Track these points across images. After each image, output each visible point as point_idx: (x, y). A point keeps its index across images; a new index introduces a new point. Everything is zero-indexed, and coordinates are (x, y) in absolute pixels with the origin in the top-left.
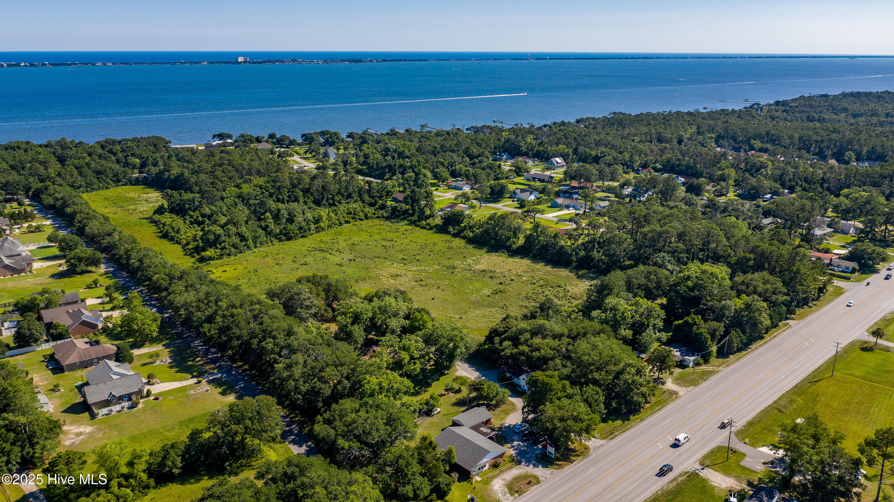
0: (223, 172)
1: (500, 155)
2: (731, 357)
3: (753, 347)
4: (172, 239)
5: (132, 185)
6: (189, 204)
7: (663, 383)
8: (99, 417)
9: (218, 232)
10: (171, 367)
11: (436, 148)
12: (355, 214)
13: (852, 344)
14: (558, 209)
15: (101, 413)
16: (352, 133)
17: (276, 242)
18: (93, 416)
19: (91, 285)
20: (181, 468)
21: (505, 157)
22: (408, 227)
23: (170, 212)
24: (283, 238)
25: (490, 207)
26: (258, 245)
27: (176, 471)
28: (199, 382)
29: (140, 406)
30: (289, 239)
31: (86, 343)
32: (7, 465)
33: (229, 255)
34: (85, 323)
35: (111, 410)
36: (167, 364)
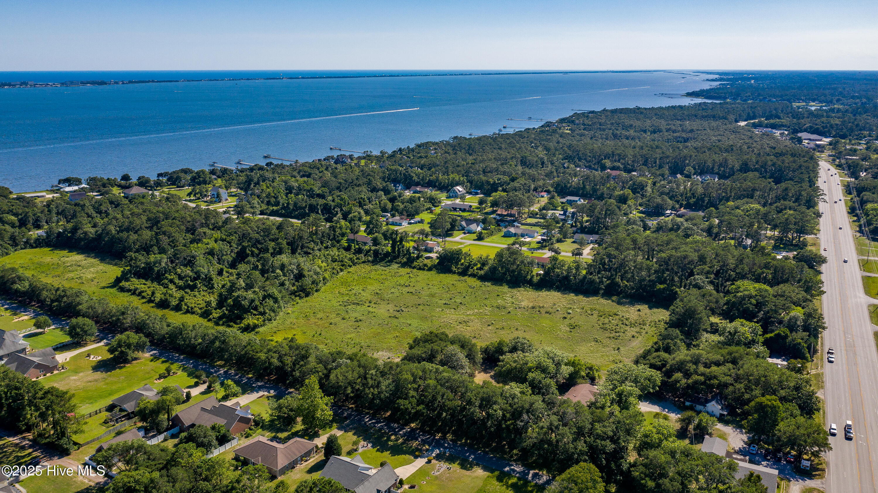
6: (158, 267)
10: (381, 451)
12: (341, 261)
17: (298, 300)
19: (164, 374)
21: (400, 188)
24: (302, 294)
25: (452, 242)
28: (429, 462)
30: (307, 295)
33: (271, 320)
34: (241, 419)
36: (372, 449)
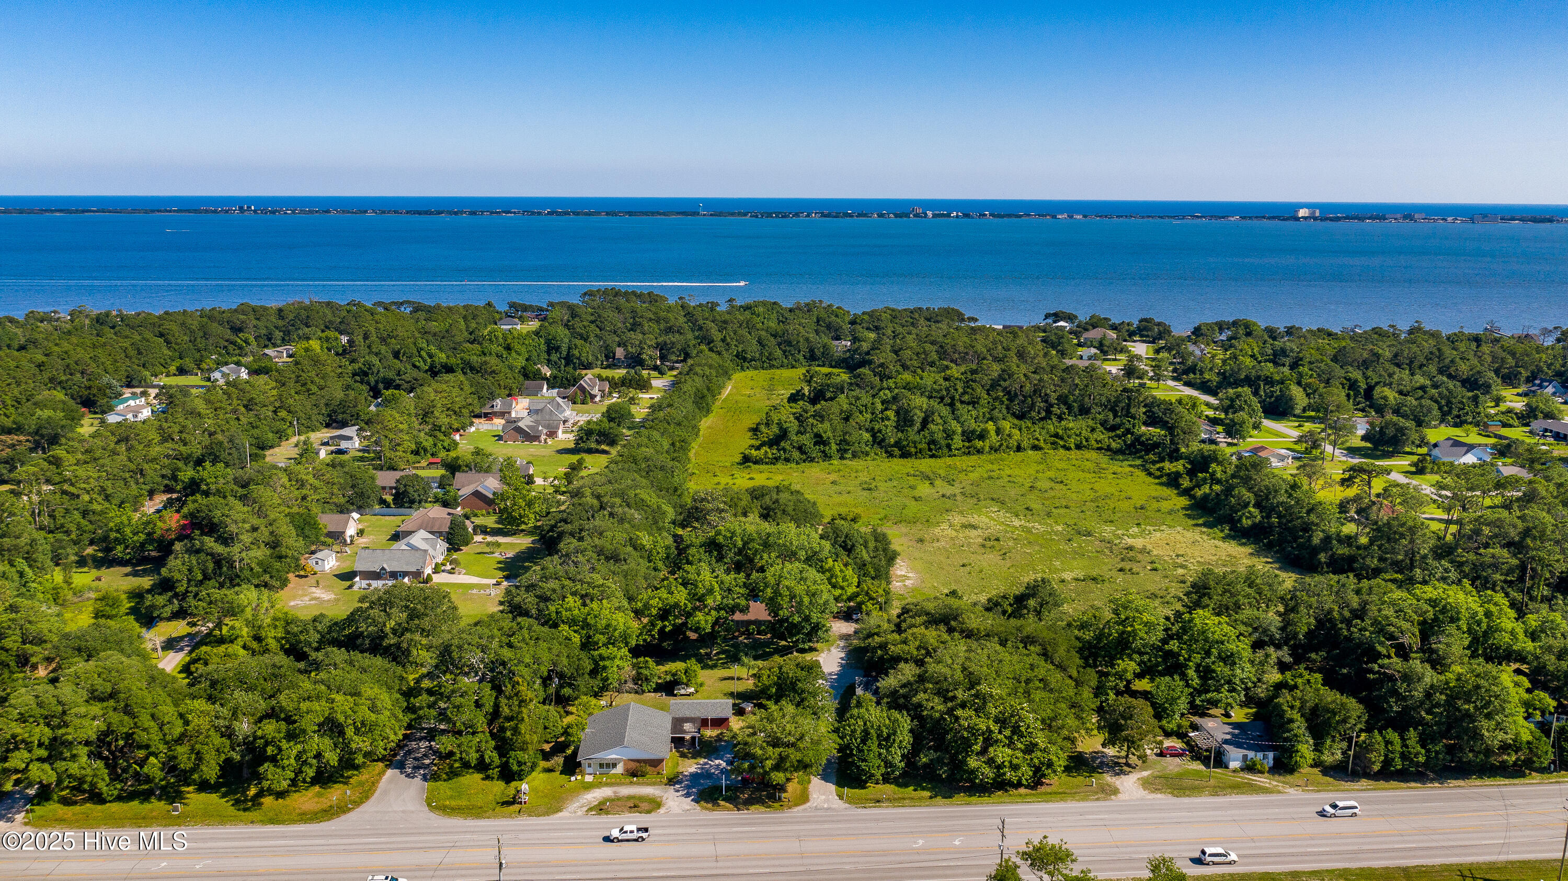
2: (1364, 783)
4: (755, 433)
7: (1117, 774)
8: (355, 588)
12: (1062, 438)
15: (358, 585)
18: (349, 587)
19: (574, 464)
22: (1129, 470)
26: (849, 455)
31: (449, 514)
33: (787, 460)
34: (477, 494)
35: (369, 585)
36: (502, 559)
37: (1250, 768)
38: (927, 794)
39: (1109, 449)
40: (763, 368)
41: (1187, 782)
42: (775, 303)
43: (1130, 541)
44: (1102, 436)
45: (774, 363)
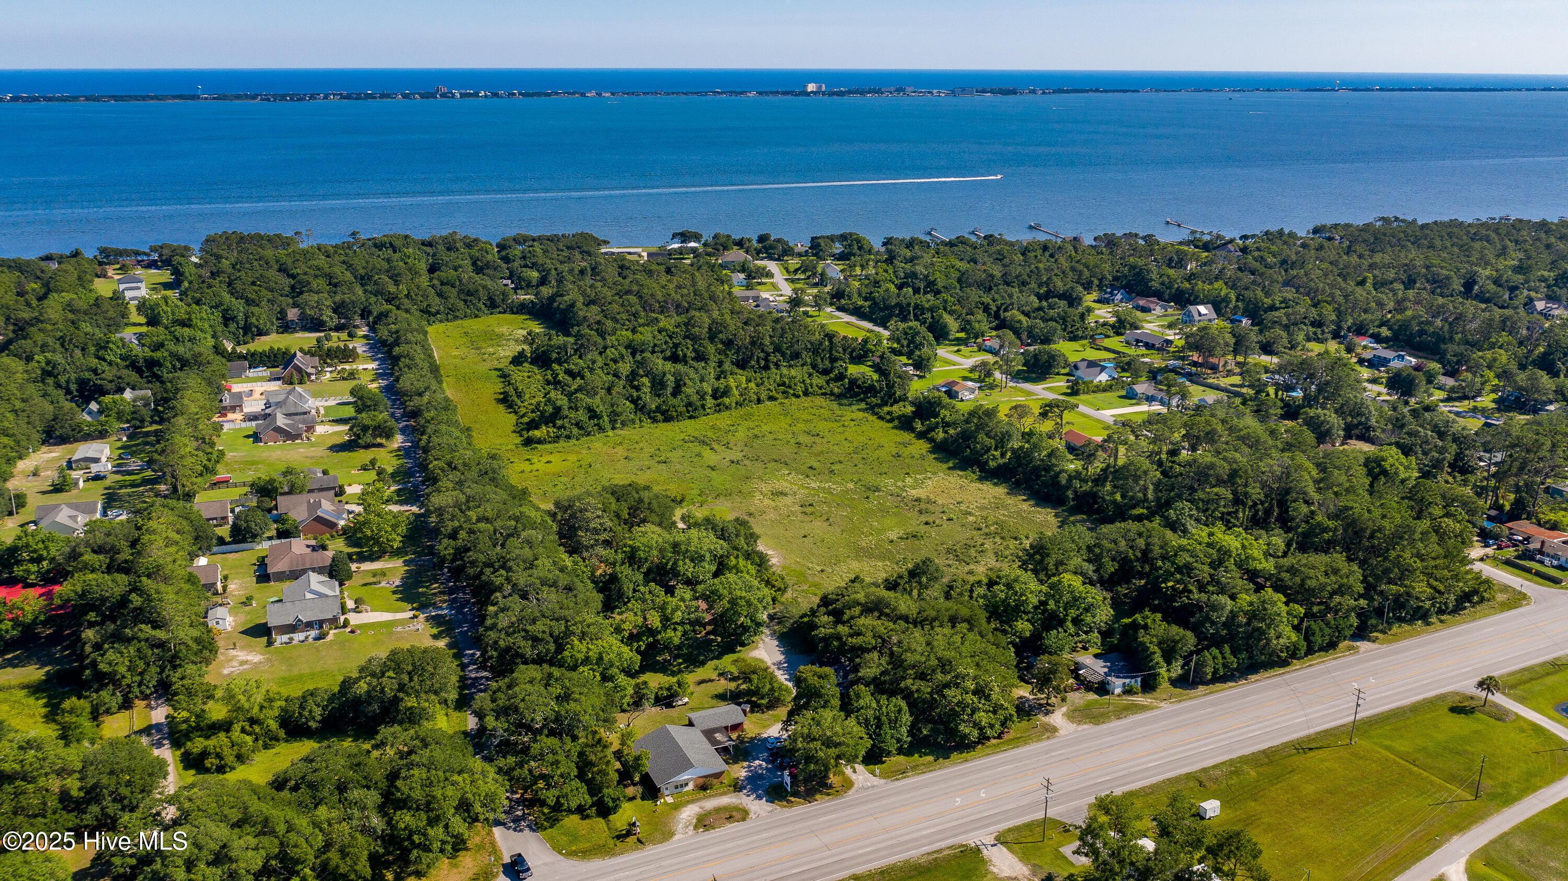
0: (622, 305)
1: (1111, 293)
2: (1201, 688)
3: (1253, 677)
4: (510, 406)
5: (513, 313)
6: (558, 353)
7: (1047, 713)
8: (277, 644)
9: (559, 403)
10: (394, 592)
11: (992, 276)
12: (790, 387)
13: (1441, 698)
14: (1134, 401)
15: (279, 641)
16: (891, 238)
17: (647, 423)
18: (270, 643)
19: (367, 465)
20: (319, 722)
21: (1119, 297)
22: (861, 414)
23: (531, 363)
24: (659, 417)
25: (1022, 390)
26: (618, 425)
27: (313, 724)
28: (415, 617)
29: (330, 637)
30: (668, 419)
31: (308, 546)
32: (139, 686)
33: (568, 437)
34: (319, 519)
35: (291, 639)
36: (393, 588)
37: (1128, 691)
38: (931, 758)
39: (832, 394)
40: (448, 320)
41: (1095, 711)
42: (406, 237)
43: (915, 493)
44: (818, 380)
45: (458, 314)
